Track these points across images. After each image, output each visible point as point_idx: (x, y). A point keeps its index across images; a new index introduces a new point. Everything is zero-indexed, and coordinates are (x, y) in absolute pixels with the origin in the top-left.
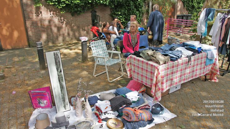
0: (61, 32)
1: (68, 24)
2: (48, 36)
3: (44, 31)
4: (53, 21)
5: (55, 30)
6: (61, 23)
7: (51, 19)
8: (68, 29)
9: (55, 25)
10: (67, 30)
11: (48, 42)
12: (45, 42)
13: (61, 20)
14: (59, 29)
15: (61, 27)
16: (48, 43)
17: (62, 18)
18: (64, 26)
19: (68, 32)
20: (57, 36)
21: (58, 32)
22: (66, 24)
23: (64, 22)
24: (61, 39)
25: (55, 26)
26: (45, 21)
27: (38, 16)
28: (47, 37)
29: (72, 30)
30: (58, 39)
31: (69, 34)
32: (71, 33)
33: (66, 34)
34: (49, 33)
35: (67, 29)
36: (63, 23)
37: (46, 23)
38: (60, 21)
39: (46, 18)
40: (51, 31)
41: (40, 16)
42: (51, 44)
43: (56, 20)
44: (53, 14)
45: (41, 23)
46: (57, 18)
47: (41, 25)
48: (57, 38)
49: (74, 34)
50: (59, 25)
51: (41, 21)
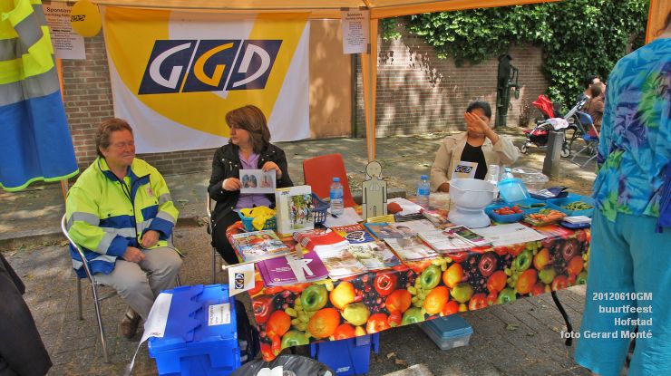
0: (427, 106)
1: (444, 86)
2: (398, 111)
3: (391, 101)
4: (414, 75)
5: (414, 98)
6: (431, 82)
7: (410, 71)
8: (443, 99)
9: (417, 86)
10: (440, 101)
11: (397, 127)
12: (388, 127)
13: (432, 75)
14: (424, 96)
15: (428, 93)
16: (395, 130)
17: (434, 71)
18: (435, 90)
19: (442, 107)
20: (417, 115)
21: (421, 103)
22: (440, 85)
23: (438, 80)
24: (424, 122)
25: (416, 90)
26: (398, 76)
27: (384, 61)
28: (396, 116)
29: (452, 101)
30: (417, 122)
31: (443, 111)
32: (449, 110)
33: (437, 112)
34: (400, 105)
35: (440, 98)
36: (435, 82)
37: (400, 80)
38: (429, 77)
39: (400, 67)
40: (407, 101)
41: (389, 61)
42: (400, 134)
43: (420, 75)
44: (417, 59)
45: (388, 79)
46: (424, 69)
47: (388, 83)
48: (417, 120)
49: (455, 112)
50: (425, 86)
51: (388, 75)
